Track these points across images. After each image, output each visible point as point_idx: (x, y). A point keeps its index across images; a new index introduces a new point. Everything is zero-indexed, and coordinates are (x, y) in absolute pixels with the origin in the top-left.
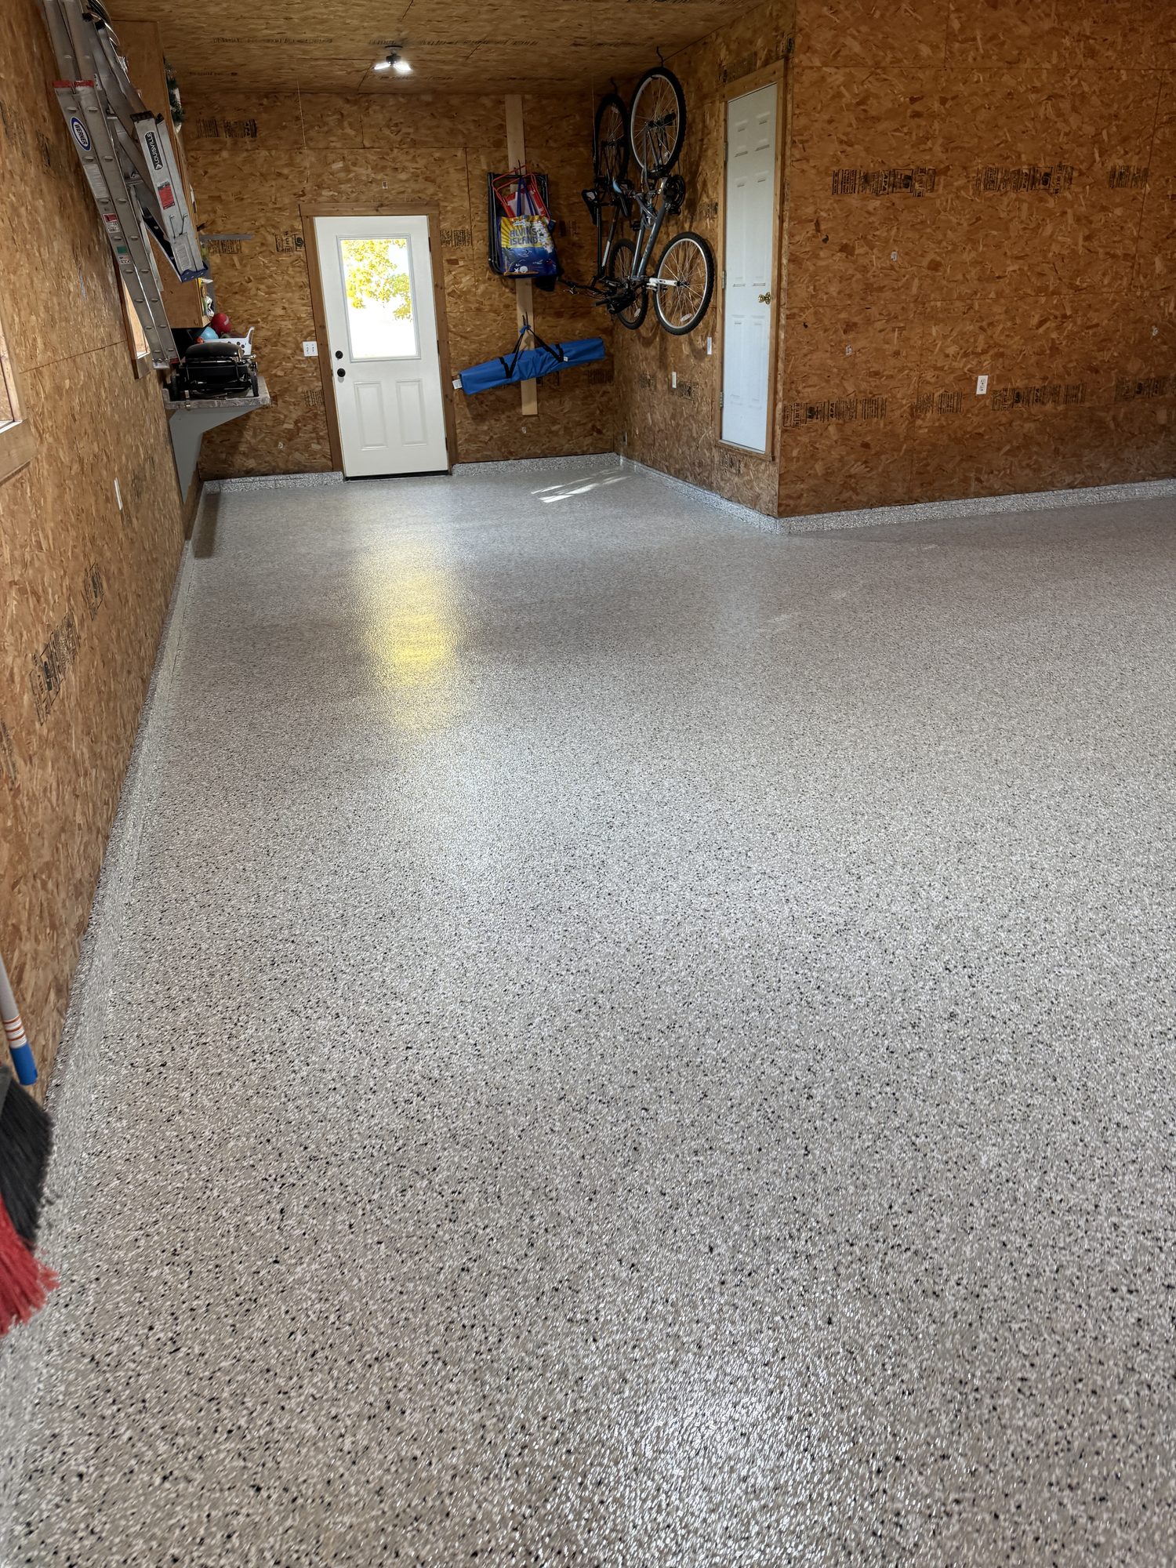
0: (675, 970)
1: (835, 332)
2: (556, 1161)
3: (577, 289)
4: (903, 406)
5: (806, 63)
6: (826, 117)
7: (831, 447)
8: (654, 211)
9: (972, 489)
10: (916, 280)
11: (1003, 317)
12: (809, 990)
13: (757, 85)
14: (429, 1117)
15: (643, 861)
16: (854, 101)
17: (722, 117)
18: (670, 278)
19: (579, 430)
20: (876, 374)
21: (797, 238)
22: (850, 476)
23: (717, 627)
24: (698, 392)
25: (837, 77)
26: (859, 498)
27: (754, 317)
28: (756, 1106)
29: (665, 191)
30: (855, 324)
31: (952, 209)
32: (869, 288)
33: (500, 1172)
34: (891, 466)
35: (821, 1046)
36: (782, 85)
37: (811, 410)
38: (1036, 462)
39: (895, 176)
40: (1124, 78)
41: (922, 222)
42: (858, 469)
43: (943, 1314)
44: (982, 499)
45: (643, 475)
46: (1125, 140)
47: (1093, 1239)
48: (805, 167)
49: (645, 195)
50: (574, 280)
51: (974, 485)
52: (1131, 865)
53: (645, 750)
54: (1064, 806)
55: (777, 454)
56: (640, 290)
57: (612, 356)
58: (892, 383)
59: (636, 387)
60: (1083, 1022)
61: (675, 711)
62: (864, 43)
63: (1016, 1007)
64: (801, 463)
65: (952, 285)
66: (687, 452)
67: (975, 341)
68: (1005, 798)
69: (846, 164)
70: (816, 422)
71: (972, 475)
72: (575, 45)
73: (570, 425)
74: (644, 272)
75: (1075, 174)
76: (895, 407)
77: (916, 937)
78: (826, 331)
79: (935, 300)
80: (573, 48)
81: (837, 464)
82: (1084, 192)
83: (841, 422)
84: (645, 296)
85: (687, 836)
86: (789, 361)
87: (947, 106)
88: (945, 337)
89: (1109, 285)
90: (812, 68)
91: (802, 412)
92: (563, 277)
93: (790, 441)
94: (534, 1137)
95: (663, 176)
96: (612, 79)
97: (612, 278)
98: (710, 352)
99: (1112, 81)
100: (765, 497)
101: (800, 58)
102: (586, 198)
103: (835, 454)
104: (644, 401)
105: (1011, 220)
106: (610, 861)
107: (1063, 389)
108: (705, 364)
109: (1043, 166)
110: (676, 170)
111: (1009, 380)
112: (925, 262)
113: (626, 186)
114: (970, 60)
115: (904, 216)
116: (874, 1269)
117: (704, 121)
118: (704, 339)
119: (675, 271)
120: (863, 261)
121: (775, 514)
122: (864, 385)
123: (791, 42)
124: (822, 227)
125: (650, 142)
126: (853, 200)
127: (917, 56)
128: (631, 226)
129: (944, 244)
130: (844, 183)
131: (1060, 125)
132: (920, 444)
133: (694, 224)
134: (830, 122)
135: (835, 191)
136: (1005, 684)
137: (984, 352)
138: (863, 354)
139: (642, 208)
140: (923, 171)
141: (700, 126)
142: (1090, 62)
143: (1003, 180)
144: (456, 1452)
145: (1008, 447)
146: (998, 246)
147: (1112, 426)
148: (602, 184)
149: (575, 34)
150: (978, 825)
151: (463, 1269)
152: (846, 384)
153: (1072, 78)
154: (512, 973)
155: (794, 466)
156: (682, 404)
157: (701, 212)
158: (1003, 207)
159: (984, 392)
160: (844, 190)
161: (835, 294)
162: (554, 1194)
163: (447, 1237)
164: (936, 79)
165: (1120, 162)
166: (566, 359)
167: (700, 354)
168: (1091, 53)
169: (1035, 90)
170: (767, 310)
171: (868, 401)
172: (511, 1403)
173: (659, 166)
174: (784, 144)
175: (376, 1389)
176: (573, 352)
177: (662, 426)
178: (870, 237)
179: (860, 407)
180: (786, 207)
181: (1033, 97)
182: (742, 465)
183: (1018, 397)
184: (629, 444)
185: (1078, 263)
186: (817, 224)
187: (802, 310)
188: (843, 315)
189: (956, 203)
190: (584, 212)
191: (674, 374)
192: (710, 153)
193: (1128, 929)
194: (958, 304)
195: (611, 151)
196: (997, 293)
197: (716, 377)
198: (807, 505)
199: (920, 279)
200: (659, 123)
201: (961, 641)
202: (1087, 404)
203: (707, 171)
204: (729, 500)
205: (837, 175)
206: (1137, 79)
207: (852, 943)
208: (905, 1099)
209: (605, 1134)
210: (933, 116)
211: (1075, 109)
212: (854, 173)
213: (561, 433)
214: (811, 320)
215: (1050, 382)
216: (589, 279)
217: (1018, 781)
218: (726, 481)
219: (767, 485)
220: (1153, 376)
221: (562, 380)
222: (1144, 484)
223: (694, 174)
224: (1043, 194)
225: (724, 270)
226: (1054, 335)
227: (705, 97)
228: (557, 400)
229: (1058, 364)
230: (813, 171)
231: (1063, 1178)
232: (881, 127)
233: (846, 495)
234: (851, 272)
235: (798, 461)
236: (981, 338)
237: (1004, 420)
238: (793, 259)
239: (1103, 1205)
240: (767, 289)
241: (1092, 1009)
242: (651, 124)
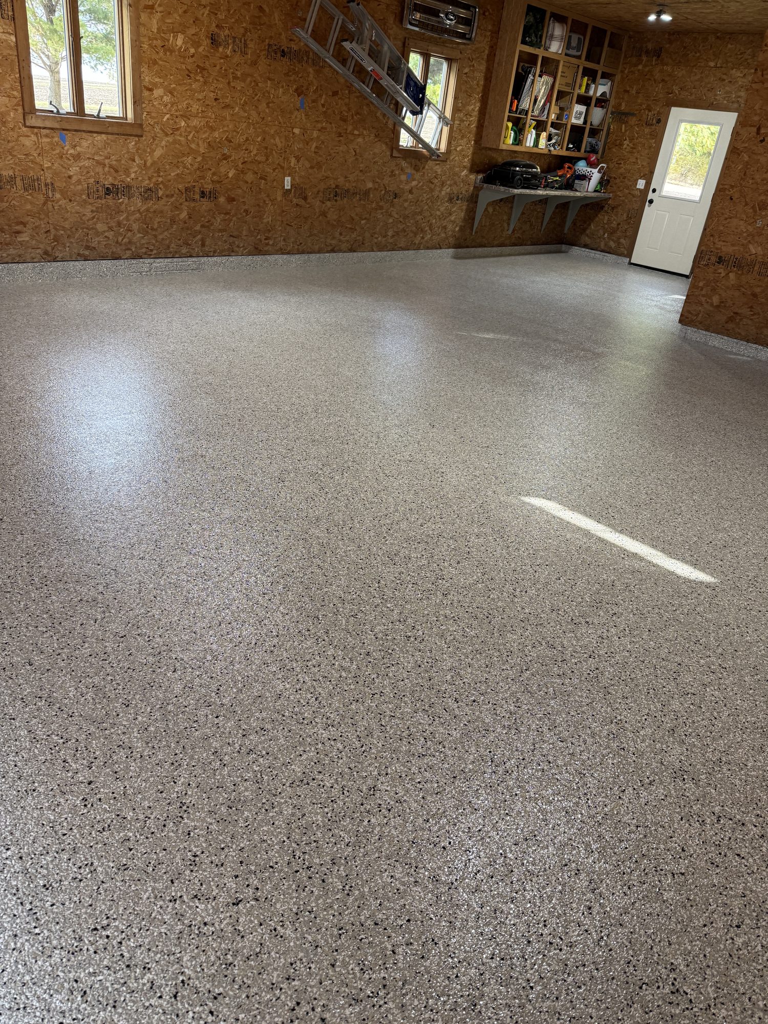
7: (728, 288)
22: (737, 313)
26: (740, 331)
37: (720, 258)
42: (744, 310)
64: (702, 292)
70: (721, 266)
81: (729, 302)
83: (740, 272)
91: (713, 257)
93: (700, 275)
103: (730, 294)
152: (751, 247)
155: (698, 293)
161: (759, 181)
187: (732, 187)
233: (730, 326)
235: (700, 289)
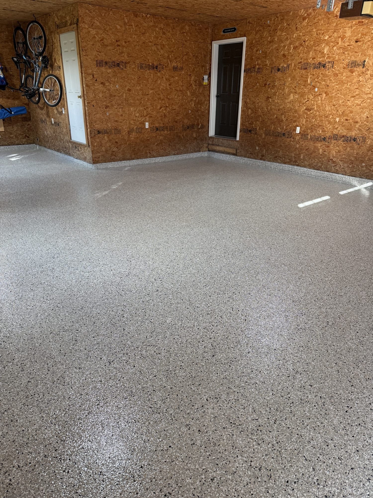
0: (81, 293)
1: (103, 108)
2: (52, 349)
3: (14, 90)
4: (126, 131)
5: (83, 26)
6: (92, 43)
7: (106, 143)
8: (39, 66)
9: (148, 156)
10: (125, 94)
11: (150, 106)
12: (120, 291)
13: (69, 31)
14: (9, 347)
15: (66, 266)
16: (99, 40)
17: (58, 39)
18: (47, 88)
19: (21, 136)
20: (117, 121)
21: (87, 79)
22: (113, 152)
23: (79, 197)
24: (61, 125)
25: (93, 32)
26: (117, 158)
27: (77, 102)
28: (109, 322)
29: (42, 60)
30: (108, 106)
31: (132, 74)
32: (111, 96)
33: (35, 355)
34: (125, 149)
35: (125, 304)
36: (77, 32)
37: (99, 131)
38: (164, 148)
39: (114, 63)
40: (173, 41)
41: (124, 77)
42: (115, 149)
43: (161, 357)
44: (151, 158)
45: (46, 151)
46: (176, 58)
47: (194, 332)
48: (87, 58)
49: (35, 61)
50: (12, 87)
51: (149, 155)
52: (196, 249)
53: (62, 235)
54: (180, 237)
55: (90, 144)
56: (37, 92)
57: (29, 112)
58: (122, 124)
59: (40, 123)
60: (188, 286)
61: (69, 222)
62: (100, 22)
63: (172, 286)
64: (98, 147)
65: (135, 96)
66: (60, 144)
67: (143, 112)
68: (165, 237)
69: (100, 58)
70: (100, 135)
71: (148, 151)
72: (4, 10)
73: (17, 135)
74: (38, 86)
75: (164, 67)
76: (123, 131)
77: (147, 273)
78: (100, 108)
79: (131, 100)
80: (3, 10)
81: (109, 148)
82: (167, 72)
83: (108, 135)
84: (39, 94)
85: (79, 257)
86: (90, 116)
87: (127, 44)
88: (135, 111)
89: (177, 98)
90: (85, 28)
91: (96, 132)
92: (8, 86)
93: (93, 141)
94: (44, 344)
95: (40, 56)
96: (18, 22)
97: (26, 87)
98: (64, 113)
99: (170, 42)
100: (88, 158)
101: (81, 25)
102: (13, 60)
103: (108, 145)
104: (43, 127)
105: (149, 78)
106: (55, 268)
107: (169, 127)
108: (63, 116)
109: (155, 64)
110: (45, 54)
111: (154, 124)
112: (126, 89)
113: (28, 57)
114: (132, 31)
115: (119, 75)
116: (144, 352)
117: (52, 40)
118: (61, 108)
119: (49, 86)
120: (108, 87)
121: (92, 163)
122: (113, 125)
123: (78, 20)
124: (95, 76)
125: (35, 44)
126: (103, 69)
127: (116, 28)
128: (31, 71)
129: (131, 84)
130: (100, 64)
131: (158, 53)
132: (132, 142)
133: (53, 72)
134: (93, 45)
135: (97, 66)
136: (163, 208)
137: (146, 116)
138: (112, 115)
139: (35, 65)
140: (122, 62)
141: (51, 41)
142: (164, 36)
143: (145, 67)
144: (36, 425)
145: (156, 143)
146: (146, 86)
147: (183, 138)
148: (19, 56)
149: (4, 6)
150: (159, 244)
151: (28, 382)
152: (108, 124)
153: (160, 40)
154: (29, 304)
155: (96, 148)
156: (56, 129)
157: (55, 68)
158: (146, 74)
159: (148, 127)
160: (100, 66)
161: (101, 97)
162: (53, 357)
163: (22, 375)
164: (122, 36)
165: (175, 64)
166: (13, 113)
167: (61, 113)
168: (164, 33)
169: (150, 42)
170: (81, 100)
171: (116, 129)
172: (50, 409)
173: (39, 53)
174: (80, 50)
175: (7, 418)
176: (15, 111)
177: (51, 136)
178: (109, 80)
179: (113, 131)
180: (83, 69)
181: (150, 44)
182: (79, 148)
183: (157, 129)
184: (40, 141)
185: (168, 92)
186: (93, 75)
187: (92, 101)
188: (104, 103)
189: (133, 72)
190: (13, 64)
191: (52, 119)
192: (56, 50)
193: (196, 263)
194: (137, 101)
195: (21, 46)
196: (148, 99)
197: (67, 120)
198: (102, 160)
199: (126, 94)
200: (37, 38)
201: (150, 198)
202: (175, 131)
203: (55, 55)
204: (76, 158)
205: (97, 61)
206: (177, 42)
207: (131, 278)
208: (148, 312)
209: (66, 339)
210: (123, 46)
211: (162, 49)
212: (102, 61)
213: (14, 137)
214: (95, 104)
215: (165, 125)
216: (18, 87)
217: (168, 232)
218: (75, 153)
219: (88, 153)
220: (191, 124)
221: (12, 120)
222: (192, 154)
223: (51, 56)
224: (157, 72)
225: (65, 87)
226: (164, 112)
227: (52, 32)
228: (11, 127)
229: (166, 120)
230: (90, 59)
231: (186, 321)
232: (109, 48)
233: (113, 157)
234: (105, 90)
235: (97, 147)
236: (145, 112)
237: (154, 136)
238: (87, 86)
239: (195, 325)
240: (80, 94)
241: (190, 283)
242: (34, 39)
